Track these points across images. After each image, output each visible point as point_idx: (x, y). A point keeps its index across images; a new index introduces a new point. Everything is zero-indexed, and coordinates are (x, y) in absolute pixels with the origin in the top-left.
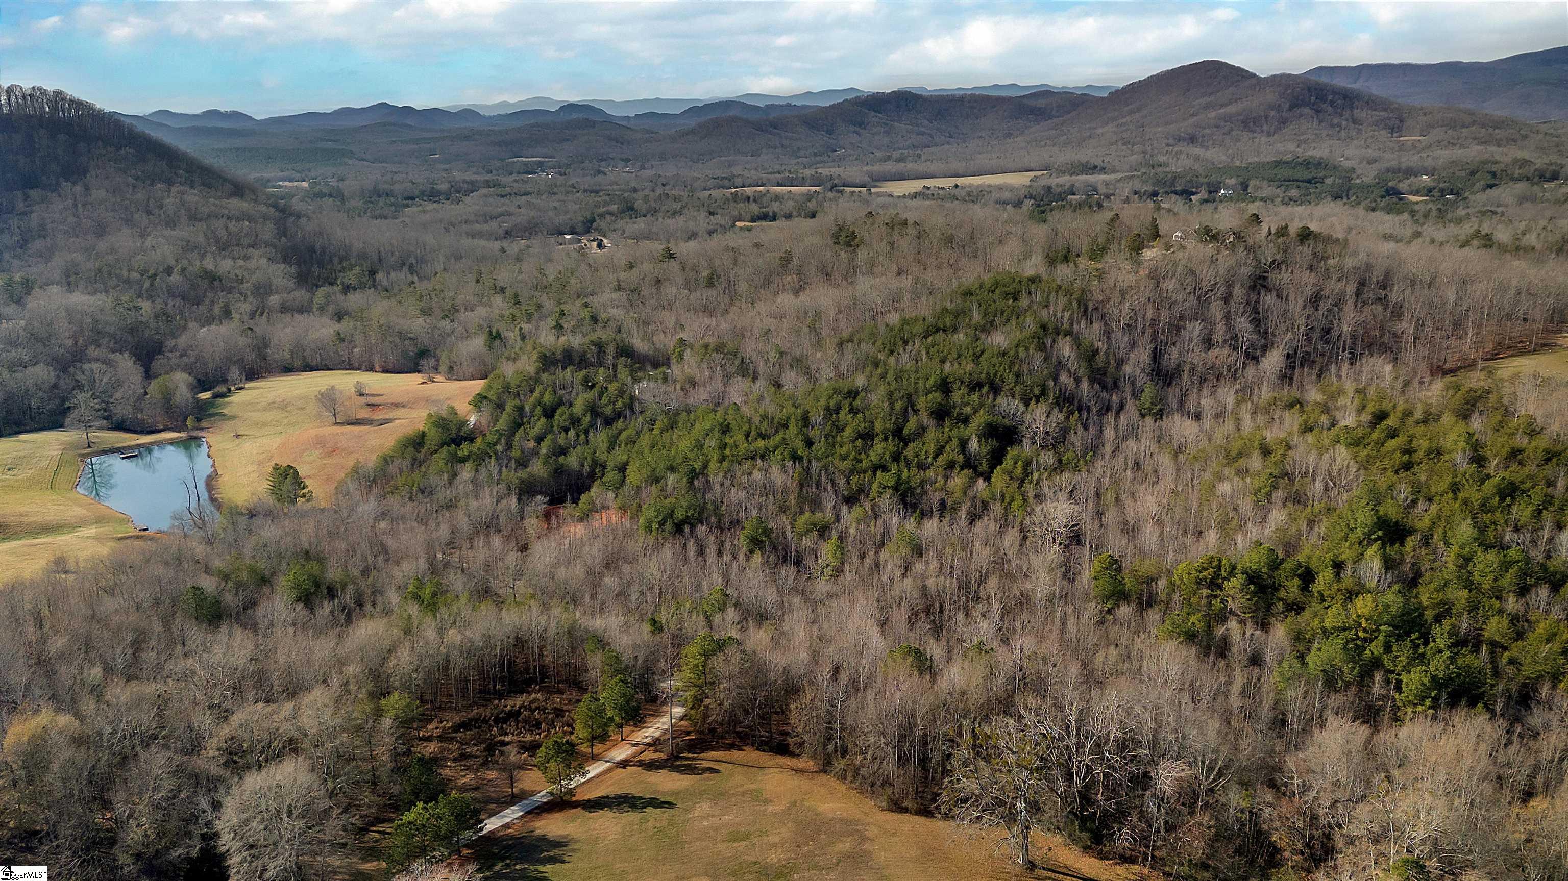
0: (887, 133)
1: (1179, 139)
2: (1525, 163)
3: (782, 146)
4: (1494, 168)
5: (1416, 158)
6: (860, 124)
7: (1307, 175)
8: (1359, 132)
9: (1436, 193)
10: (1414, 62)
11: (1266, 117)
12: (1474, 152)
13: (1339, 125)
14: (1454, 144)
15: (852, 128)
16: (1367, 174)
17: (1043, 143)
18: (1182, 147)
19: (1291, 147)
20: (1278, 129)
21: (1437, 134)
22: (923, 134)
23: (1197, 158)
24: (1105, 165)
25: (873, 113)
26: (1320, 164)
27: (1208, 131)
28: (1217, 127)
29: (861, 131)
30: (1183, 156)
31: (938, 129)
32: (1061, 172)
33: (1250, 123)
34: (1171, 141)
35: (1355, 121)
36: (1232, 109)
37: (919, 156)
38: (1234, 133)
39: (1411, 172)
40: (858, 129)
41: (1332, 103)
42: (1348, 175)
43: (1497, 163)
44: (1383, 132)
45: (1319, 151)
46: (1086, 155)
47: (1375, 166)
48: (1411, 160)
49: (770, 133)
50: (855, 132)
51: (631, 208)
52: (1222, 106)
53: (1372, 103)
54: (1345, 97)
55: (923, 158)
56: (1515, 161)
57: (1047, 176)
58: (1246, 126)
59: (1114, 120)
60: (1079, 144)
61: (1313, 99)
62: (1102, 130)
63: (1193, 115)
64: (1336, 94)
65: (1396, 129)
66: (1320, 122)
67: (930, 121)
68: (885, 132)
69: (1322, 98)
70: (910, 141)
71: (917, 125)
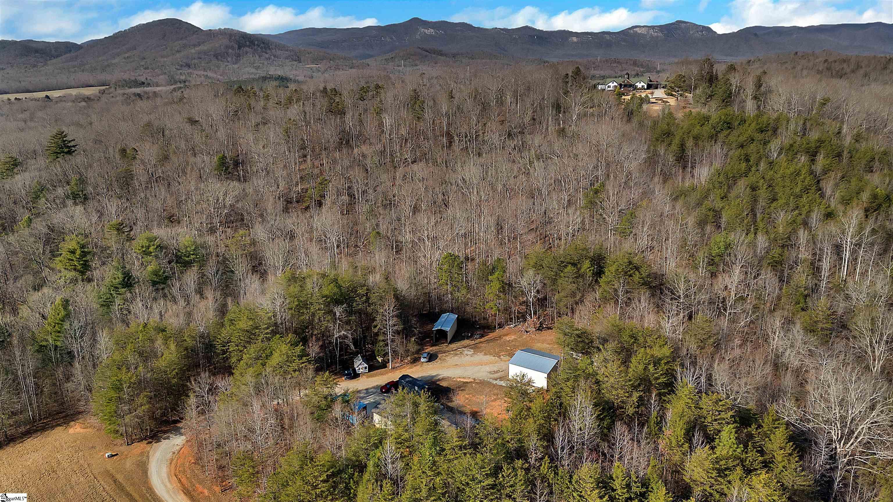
8: (284, 62)
11: (227, 53)
13: (270, 59)
18: (186, 70)
20: (238, 60)
28: (200, 58)
33: (219, 56)
34: (178, 67)
35: (275, 56)
36: (202, 48)
38: (213, 62)
41: (258, 46)
44: (295, 62)
46: (123, 76)
52: (195, 46)
53: (278, 46)
54: (263, 43)
57: (112, 89)
58: (217, 58)
59: (118, 55)
60: (103, 70)
61: (248, 43)
62: (114, 61)
63: (178, 51)
64: (258, 41)
65: (298, 61)
66: (260, 57)
69: (252, 43)
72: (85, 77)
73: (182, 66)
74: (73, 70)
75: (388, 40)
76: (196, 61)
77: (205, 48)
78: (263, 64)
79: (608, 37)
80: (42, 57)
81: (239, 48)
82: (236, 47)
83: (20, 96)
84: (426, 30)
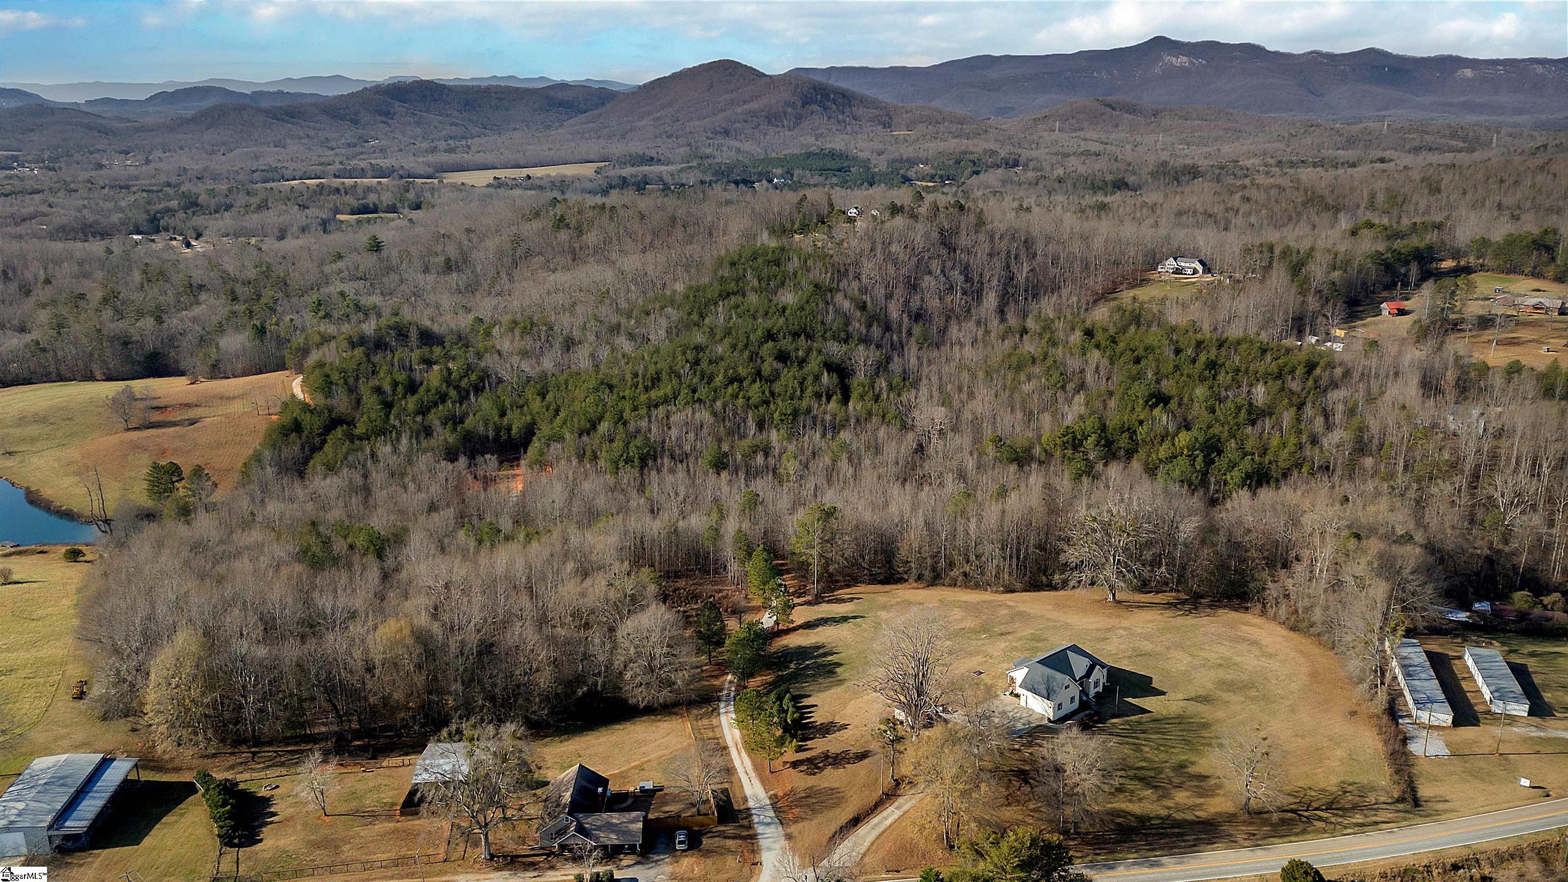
0: (418, 123)
1: (716, 133)
2: (993, 153)
3: (308, 136)
4: (972, 157)
5: (910, 149)
6: (387, 114)
7: (833, 164)
8: (861, 127)
9: (937, 179)
10: (871, 66)
11: (785, 113)
12: (953, 145)
13: (844, 121)
14: (936, 138)
15: (378, 117)
16: (881, 165)
17: (587, 135)
18: (720, 140)
19: (811, 140)
20: (796, 124)
21: (921, 129)
22: (456, 125)
23: (738, 150)
24: (660, 157)
25: (398, 103)
26: (841, 156)
27: (738, 125)
28: (746, 121)
29: (390, 121)
30: (725, 149)
31: (470, 120)
32: (623, 163)
33: (772, 118)
34: (710, 135)
35: (855, 118)
36: (754, 105)
37: (469, 147)
38: (761, 127)
39: (912, 162)
40: (385, 119)
41: (834, 101)
42: (865, 165)
43: (972, 153)
44: (880, 128)
45: (837, 143)
46: (636, 147)
47: (884, 156)
48: (908, 151)
49: (288, 122)
50: (384, 122)
51: (195, 204)
52: (745, 102)
53: (864, 101)
54: (844, 96)
55: (473, 148)
56: (985, 151)
57: (611, 167)
58: (769, 121)
59: (650, 113)
60: (623, 136)
61: (819, 97)
62: (641, 124)
63: (721, 110)
64: (835, 92)
65: (887, 125)
66: (829, 118)
67: (460, 111)
68: (416, 122)
69: (826, 96)
70: (444, 132)
71: (447, 116)
72: (593, 147)
75: (1104, 75)
77: (758, 106)
78: (830, 130)
79: (1539, 69)
81: (804, 105)
82: (800, 103)
83: (502, 174)
84: (1174, 60)
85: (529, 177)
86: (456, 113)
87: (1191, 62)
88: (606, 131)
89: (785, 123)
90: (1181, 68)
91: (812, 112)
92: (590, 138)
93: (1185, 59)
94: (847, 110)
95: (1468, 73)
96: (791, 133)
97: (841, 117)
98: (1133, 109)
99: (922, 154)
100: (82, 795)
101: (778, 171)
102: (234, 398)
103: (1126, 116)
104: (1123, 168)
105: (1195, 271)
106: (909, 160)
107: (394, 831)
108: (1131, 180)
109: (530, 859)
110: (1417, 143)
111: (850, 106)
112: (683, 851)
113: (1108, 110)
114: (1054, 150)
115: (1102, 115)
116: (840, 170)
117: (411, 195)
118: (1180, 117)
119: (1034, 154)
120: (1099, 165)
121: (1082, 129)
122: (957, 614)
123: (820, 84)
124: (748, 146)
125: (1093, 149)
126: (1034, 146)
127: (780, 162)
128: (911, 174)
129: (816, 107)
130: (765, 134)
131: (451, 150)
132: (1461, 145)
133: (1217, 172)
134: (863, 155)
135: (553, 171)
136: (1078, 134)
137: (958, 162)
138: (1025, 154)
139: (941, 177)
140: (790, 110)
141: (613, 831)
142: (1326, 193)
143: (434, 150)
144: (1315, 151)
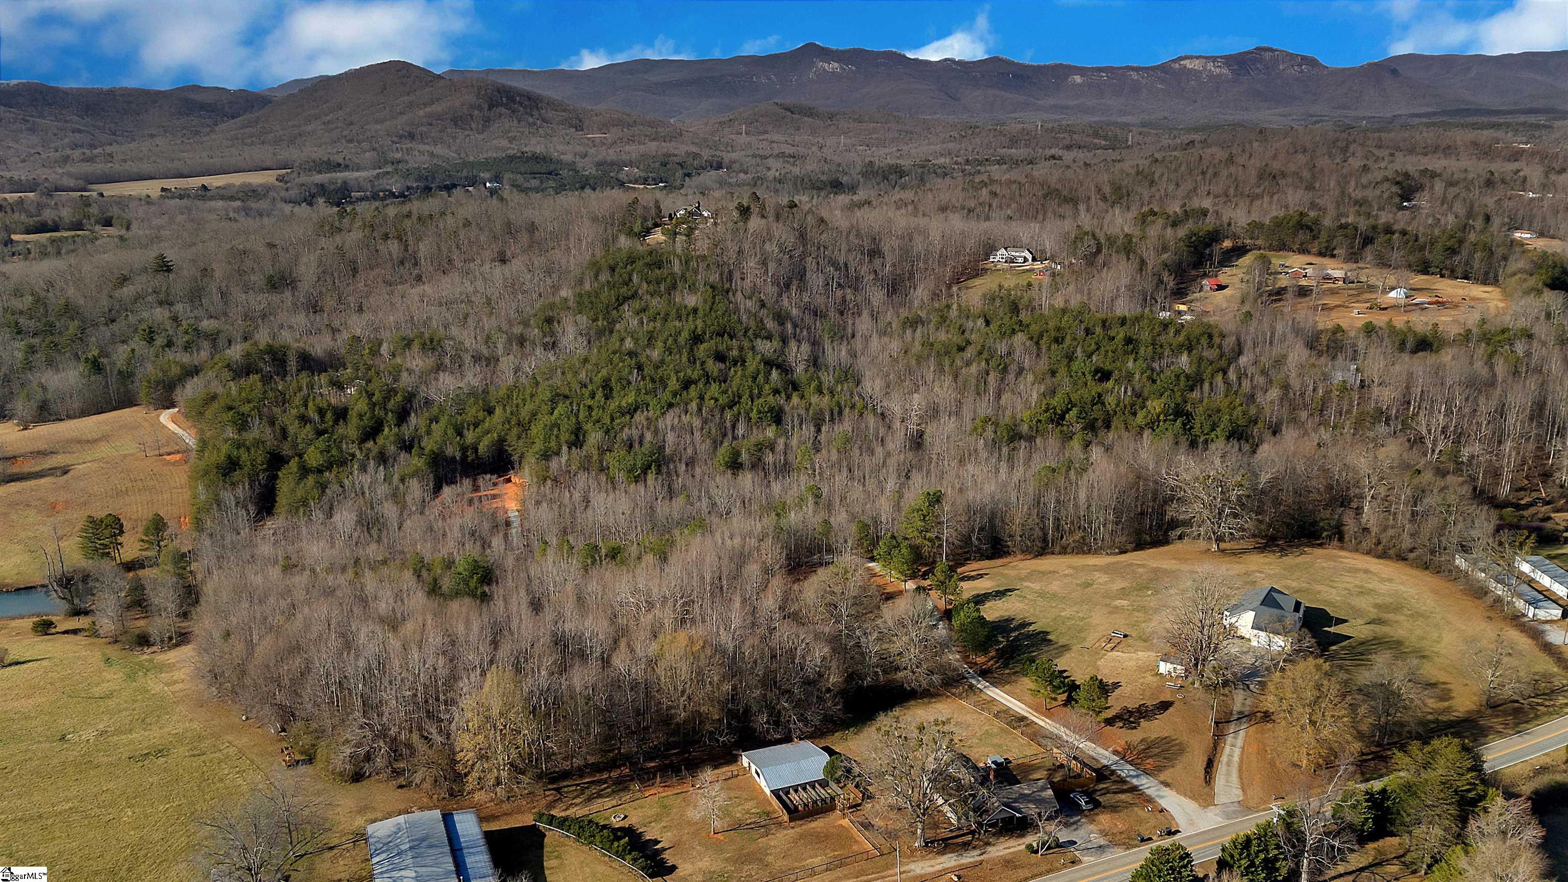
2: (696, 156)
4: (677, 160)
5: (611, 151)
7: (541, 168)
8: (553, 129)
9: (650, 181)
10: (531, 69)
11: (472, 117)
12: (652, 147)
13: (535, 124)
14: (633, 141)
18: (407, 144)
19: (506, 143)
20: (485, 127)
21: (615, 132)
23: (432, 154)
24: (348, 163)
26: (545, 159)
28: (430, 125)
32: (308, 170)
33: (459, 121)
34: (395, 139)
35: (544, 120)
36: (437, 108)
37: (110, 155)
38: (449, 130)
39: (619, 165)
41: (521, 104)
42: (572, 166)
43: (675, 156)
44: (572, 130)
45: (536, 145)
46: (314, 152)
47: (588, 159)
52: (425, 105)
53: (552, 104)
54: (529, 99)
55: (116, 157)
56: (687, 154)
57: (295, 175)
58: (456, 124)
59: (317, 117)
60: (292, 141)
61: (504, 100)
62: (309, 128)
63: (401, 113)
64: (521, 95)
65: (579, 128)
66: (519, 122)
67: (81, 117)
68: (29, 129)
69: (511, 99)
70: (67, 140)
71: (66, 121)
72: (262, 153)
73: (401, 137)
74: (249, 141)
75: (763, 80)
76: (423, 129)
77: (440, 109)
78: (522, 133)
80: (210, 117)
81: (491, 107)
82: (486, 106)
83: (171, 184)
84: (826, 65)
85: (204, 187)
86: (75, 118)
87: (842, 68)
88: (270, 136)
89: (473, 126)
90: (833, 73)
91: (501, 115)
92: (252, 144)
93: (836, 65)
94: (535, 112)
95: (1078, 79)
96: (481, 137)
97: (531, 120)
98: (810, 112)
99: (625, 157)
100: (458, 853)
101: (485, 175)
102: (95, 441)
103: (806, 119)
104: (833, 169)
105: (1026, 260)
106: (612, 164)
107: (801, 836)
108: (844, 179)
109: (960, 840)
110: (1067, 142)
111: (538, 109)
112: (1090, 810)
113: (788, 113)
114: (750, 152)
115: (783, 118)
116: (550, 174)
117: (94, 210)
118: (854, 120)
119: (734, 156)
120: (811, 166)
121: (766, 132)
122: (1101, 578)
123: (503, 86)
124: (439, 150)
125: (787, 152)
126: (729, 149)
127: (485, 165)
128: (622, 176)
129: (503, 110)
130: (455, 138)
131: (90, 160)
132: (1103, 143)
133: (920, 170)
134: (568, 158)
135: (237, 179)
136: (765, 137)
137: (664, 164)
138: (727, 157)
139: (654, 179)
140: (476, 112)
141: (1029, 801)
142: (1059, 187)
143: (66, 159)
144: (992, 151)
